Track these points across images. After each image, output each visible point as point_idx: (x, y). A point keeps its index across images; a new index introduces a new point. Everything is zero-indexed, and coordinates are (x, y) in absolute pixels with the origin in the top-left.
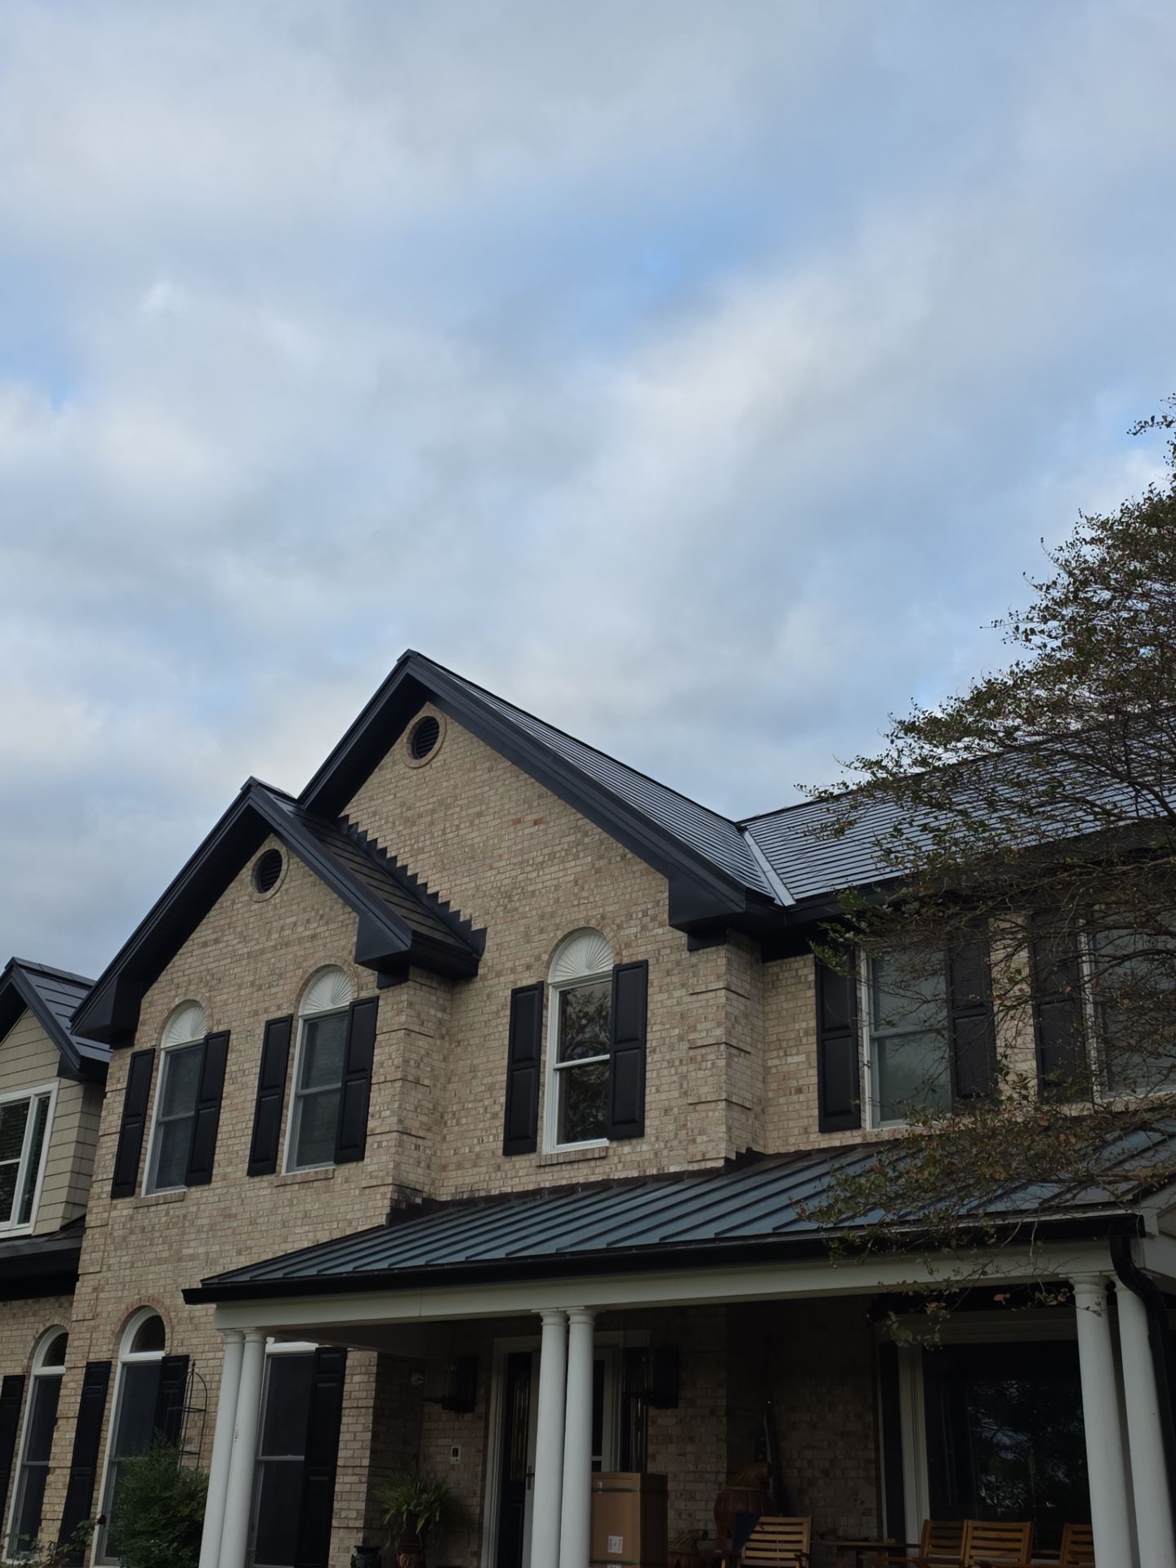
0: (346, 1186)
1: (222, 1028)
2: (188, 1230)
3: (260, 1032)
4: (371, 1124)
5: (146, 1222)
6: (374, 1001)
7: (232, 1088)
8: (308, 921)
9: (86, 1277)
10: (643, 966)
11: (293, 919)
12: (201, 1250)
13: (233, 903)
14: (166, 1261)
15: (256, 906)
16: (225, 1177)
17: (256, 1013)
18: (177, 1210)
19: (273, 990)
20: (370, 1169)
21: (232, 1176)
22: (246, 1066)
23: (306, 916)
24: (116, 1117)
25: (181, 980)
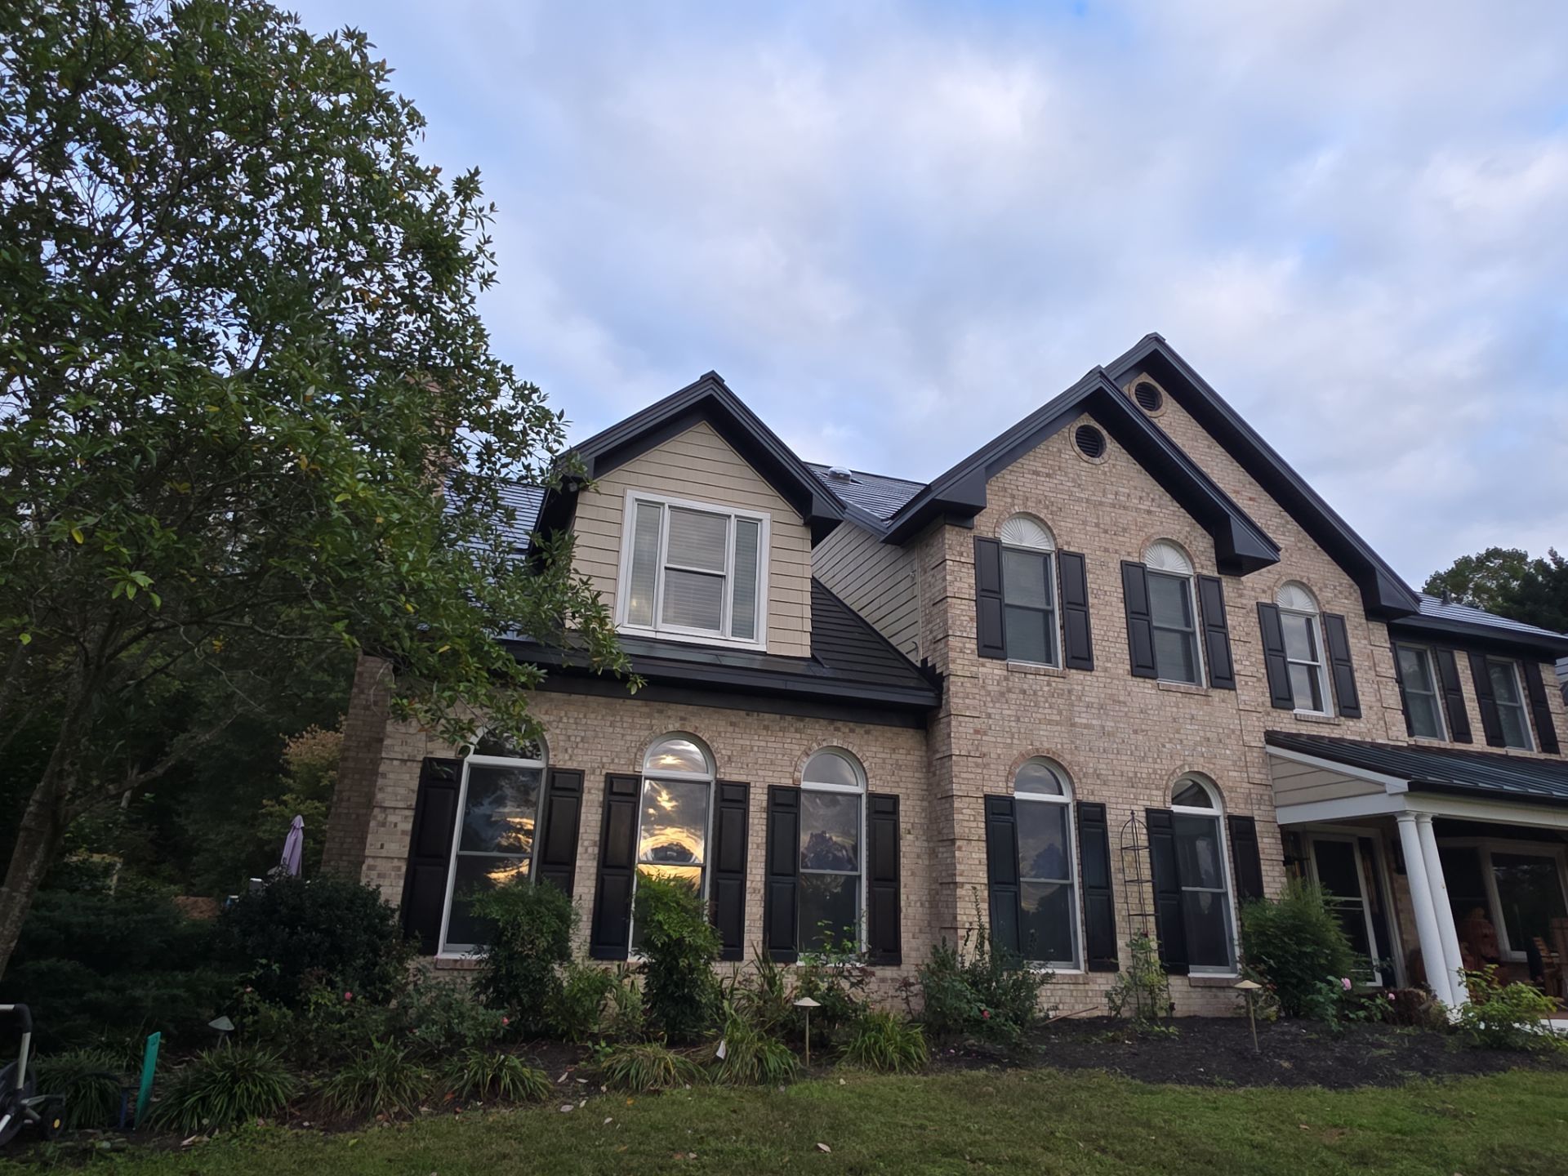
0: (1223, 705)
1: (1072, 549)
2: (1076, 703)
3: (1115, 566)
4: (1236, 667)
5: (1026, 686)
6: (1218, 581)
7: (1096, 601)
8: (1141, 498)
9: (960, 718)
10: (1341, 619)
11: (1127, 491)
12: (1094, 722)
13: (1060, 451)
14: (1058, 723)
15: (1085, 465)
16: (1106, 670)
17: (1106, 550)
18: (1058, 683)
19: (1120, 539)
20: (1243, 698)
21: (1113, 671)
22: (1106, 588)
23: (1139, 493)
24: (966, 586)
25: (1015, 492)
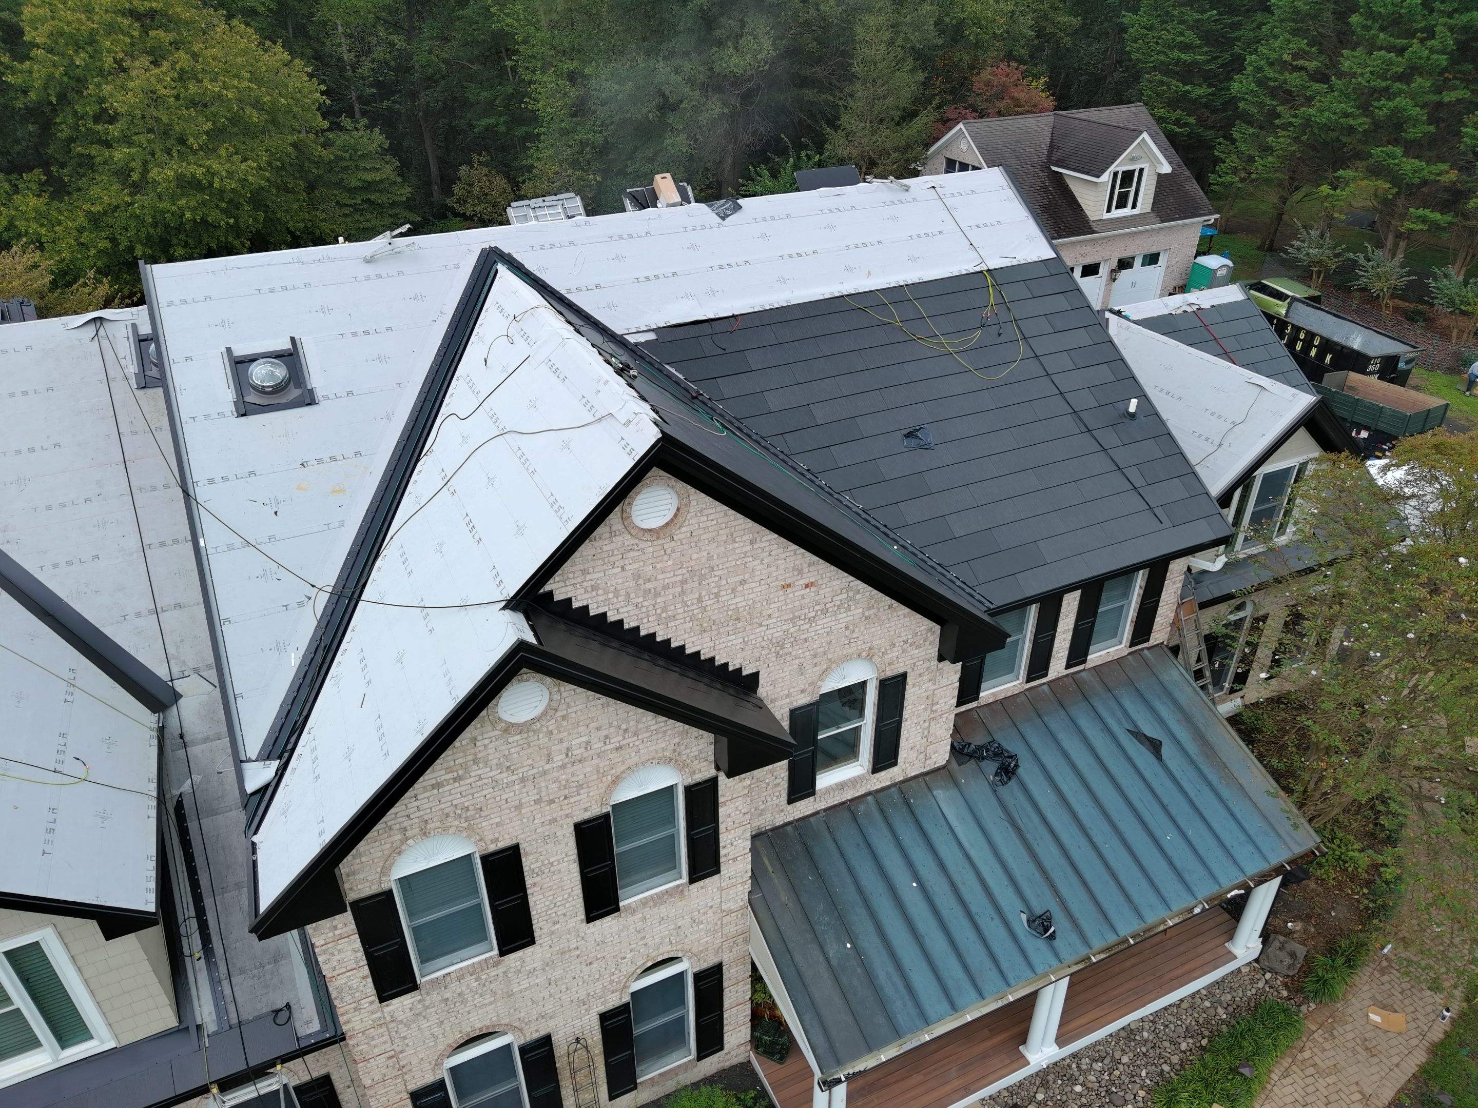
0: (702, 891)
1: (503, 845)
3: (566, 832)
4: (724, 852)
6: (713, 782)
7: (538, 878)
9: (368, 1059)
10: (904, 675)
11: (585, 739)
13: (474, 740)
15: (516, 738)
16: (553, 934)
20: (728, 875)
21: (565, 929)
23: (604, 733)
24: (349, 953)
25: (407, 823)
